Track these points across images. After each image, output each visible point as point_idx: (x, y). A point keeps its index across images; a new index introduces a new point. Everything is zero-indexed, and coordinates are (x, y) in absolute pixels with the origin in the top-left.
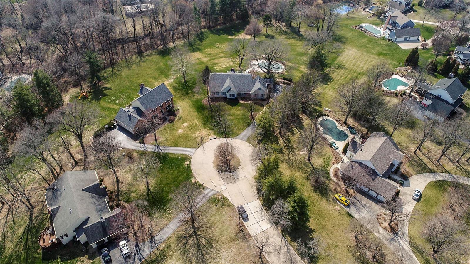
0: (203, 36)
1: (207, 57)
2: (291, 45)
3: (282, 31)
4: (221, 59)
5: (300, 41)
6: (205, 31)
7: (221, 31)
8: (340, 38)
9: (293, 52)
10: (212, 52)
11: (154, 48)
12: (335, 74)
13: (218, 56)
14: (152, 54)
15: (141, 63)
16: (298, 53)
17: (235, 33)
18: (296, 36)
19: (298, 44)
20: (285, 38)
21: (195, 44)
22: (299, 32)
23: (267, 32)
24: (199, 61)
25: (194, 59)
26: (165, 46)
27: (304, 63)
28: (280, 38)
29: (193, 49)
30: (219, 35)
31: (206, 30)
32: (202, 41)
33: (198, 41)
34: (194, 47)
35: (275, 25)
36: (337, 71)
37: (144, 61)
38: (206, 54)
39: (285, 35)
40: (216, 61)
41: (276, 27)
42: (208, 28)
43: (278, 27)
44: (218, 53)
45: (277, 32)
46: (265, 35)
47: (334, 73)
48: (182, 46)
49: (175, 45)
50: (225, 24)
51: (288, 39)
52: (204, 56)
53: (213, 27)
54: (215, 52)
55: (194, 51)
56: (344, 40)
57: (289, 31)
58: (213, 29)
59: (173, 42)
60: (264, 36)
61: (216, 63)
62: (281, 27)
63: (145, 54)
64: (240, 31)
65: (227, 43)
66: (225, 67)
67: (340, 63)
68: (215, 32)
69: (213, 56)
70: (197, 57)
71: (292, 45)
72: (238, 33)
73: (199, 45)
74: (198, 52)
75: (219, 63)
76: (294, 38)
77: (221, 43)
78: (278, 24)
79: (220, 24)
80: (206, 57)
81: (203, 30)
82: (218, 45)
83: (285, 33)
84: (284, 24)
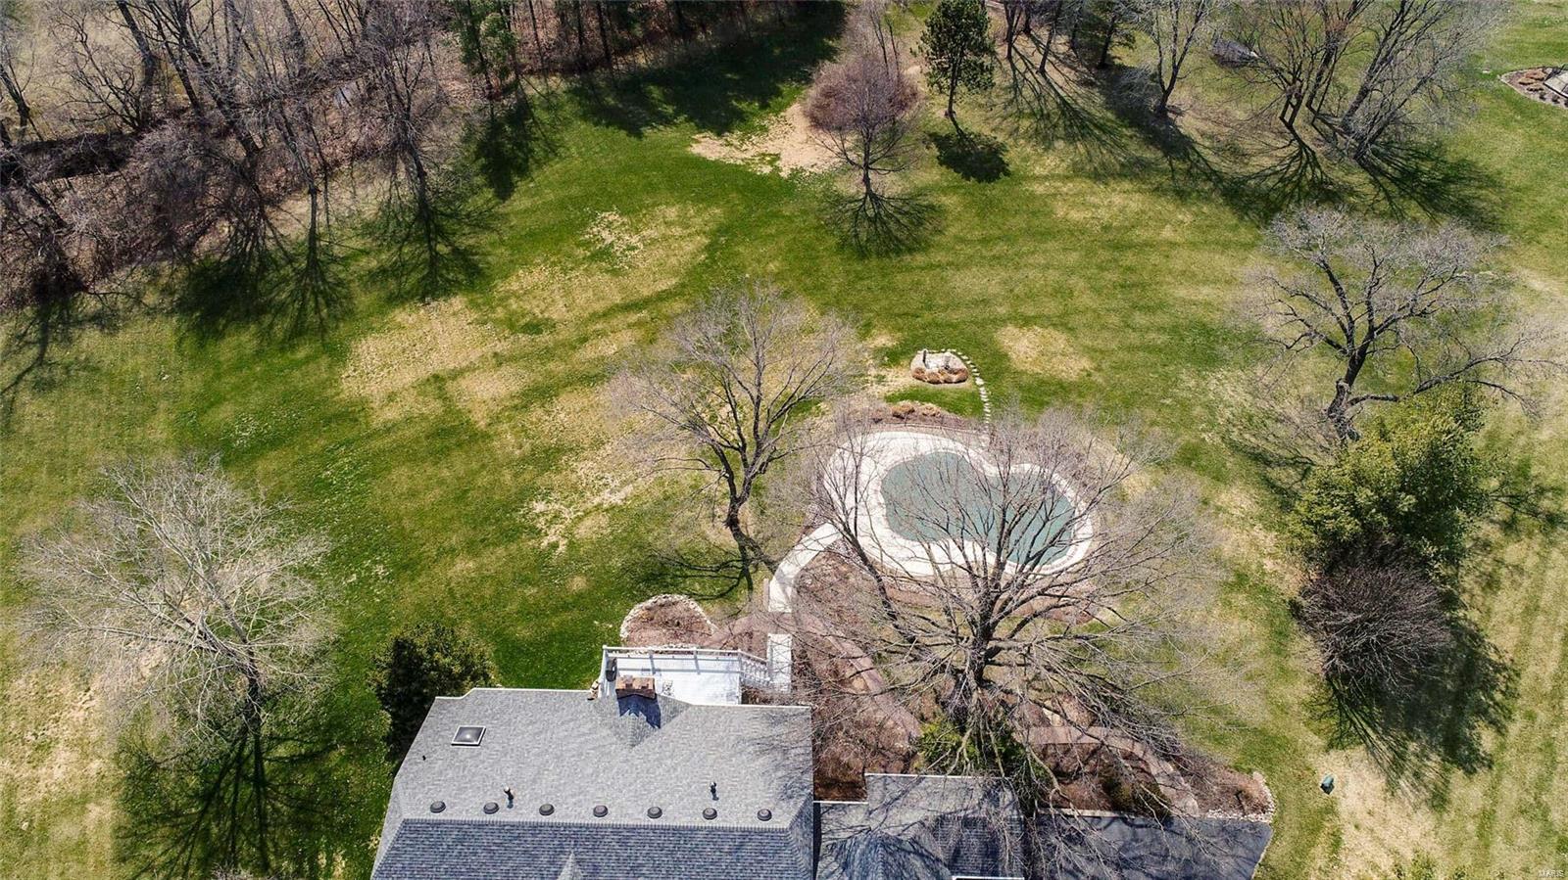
0: (522, 141)
1: (512, 359)
2: (1116, 241)
3: (1051, 106)
4: (606, 394)
5: (1181, 195)
6: (550, 94)
7: (656, 92)
8: (1447, 180)
9: (1140, 319)
10: (557, 313)
11: (169, 241)
12: (1507, 602)
13: (588, 353)
14: (138, 301)
15: (25, 397)
16: (1174, 330)
17: (743, 106)
18: (1150, 154)
19: (1167, 233)
20: (1077, 171)
21: (454, 215)
22: (1162, 110)
23: (950, 114)
24: (436, 407)
25: (408, 377)
26: (251, 233)
27: (1235, 447)
28: (1038, 170)
29: (435, 257)
30: (635, 131)
31: (556, 83)
32: (504, 191)
33: (479, 180)
34: (442, 249)
35: (1002, 51)
36: (1513, 552)
37: (58, 374)
38: (511, 324)
39: (1070, 138)
40: (567, 413)
41: (1007, 65)
42: (567, 71)
43: (1021, 66)
44: (595, 317)
45: (1020, 114)
46: (935, 138)
47: (1491, 584)
48: (368, 229)
49: (321, 218)
50: (684, 31)
51: (1097, 176)
52: (488, 349)
53: (606, 61)
54: (581, 301)
55: (432, 287)
56: (1487, 200)
57: (1094, 104)
58: (600, 77)
59: (314, 192)
60: (935, 151)
61: (560, 450)
62: (1042, 71)
63: (90, 304)
64: (779, 93)
65: (672, 213)
66: (617, 499)
67: (1515, 457)
68: (611, 101)
69: (548, 354)
70: (436, 364)
71: (1130, 246)
72: (764, 106)
73: (482, 222)
74: (458, 302)
75: (575, 450)
76: (1134, 170)
77: (632, 208)
78: (1023, 43)
79: (651, 38)
80: (500, 360)
81: (534, 87)
82: (609, 229)
83: (1074, 123)
84: (1061, 44)
